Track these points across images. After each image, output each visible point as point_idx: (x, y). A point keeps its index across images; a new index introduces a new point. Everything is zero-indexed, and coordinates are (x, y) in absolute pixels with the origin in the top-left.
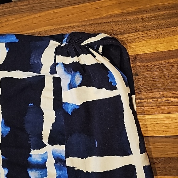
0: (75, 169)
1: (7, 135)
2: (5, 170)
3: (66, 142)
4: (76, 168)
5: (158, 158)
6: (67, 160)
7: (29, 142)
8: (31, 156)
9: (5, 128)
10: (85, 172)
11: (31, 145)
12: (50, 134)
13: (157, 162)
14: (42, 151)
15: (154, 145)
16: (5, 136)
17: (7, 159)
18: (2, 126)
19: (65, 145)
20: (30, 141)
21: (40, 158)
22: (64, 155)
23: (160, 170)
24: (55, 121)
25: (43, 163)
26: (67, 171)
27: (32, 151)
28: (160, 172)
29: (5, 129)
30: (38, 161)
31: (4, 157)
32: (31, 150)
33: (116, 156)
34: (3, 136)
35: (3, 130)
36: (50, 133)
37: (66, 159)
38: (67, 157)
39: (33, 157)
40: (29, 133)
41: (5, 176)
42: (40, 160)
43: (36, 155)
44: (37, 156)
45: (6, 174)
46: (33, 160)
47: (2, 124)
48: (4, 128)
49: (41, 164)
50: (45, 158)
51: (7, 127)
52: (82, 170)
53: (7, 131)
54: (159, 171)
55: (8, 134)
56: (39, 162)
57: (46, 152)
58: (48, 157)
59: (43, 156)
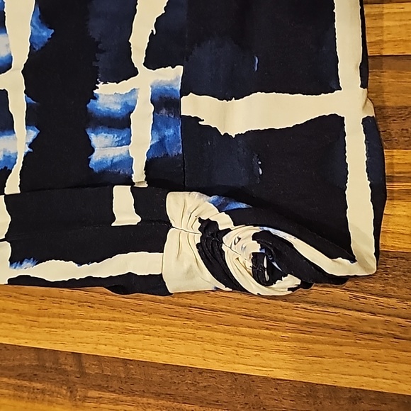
0: (200, 123)
1: (42, 48)
2: (30, 131)
3: (187, 60)
4: (203, 120)
5: (406, 108)
6: (183, 99)
7: (95, 64)
8: (95, 98)
9: (40, 27)
10: (222, 134)
11: (98, 73)
12: (148, 44)
13: (402, 117)
14: (125, 86)
15: (402, 77)
16: (37, 49)
17: (38, 104)
18: (34, 24)
19: (182, 67)
20: (98, 61)
21: (118, 103)
22: (179, 88)
23: (407, 135)
24: (164, 12)
25: (124, 114)
26: (181, 128)
27: (101, 85)
28: (406, 141)
29: (41, 30)
30: (112, 111)
31: (30, 100)
32: (98, 83)
33: (299, 95)
34: (34, 49)
35: (36, 33)
36: (148, 41)
37: (181, 97)
38: (184, 92)
39: (100, 100)
40: (97, 39)
41: (27, 146)
42: (116, 108)
43: (108, 95)
44: (111, 98)
45: (30, 140)
46: (99, 108)
47: (34, 19)
48: (38, 27)
49: (118, 119)
50: (130, 103)
51: (45, 27)
52: (215, 128)
53: (43, 37)
54: (405, 137)
55: (46, 44)
56: (113, 113)
57: (134, 89)
58: (138, 101)
59: (125, 100)
